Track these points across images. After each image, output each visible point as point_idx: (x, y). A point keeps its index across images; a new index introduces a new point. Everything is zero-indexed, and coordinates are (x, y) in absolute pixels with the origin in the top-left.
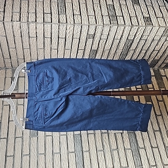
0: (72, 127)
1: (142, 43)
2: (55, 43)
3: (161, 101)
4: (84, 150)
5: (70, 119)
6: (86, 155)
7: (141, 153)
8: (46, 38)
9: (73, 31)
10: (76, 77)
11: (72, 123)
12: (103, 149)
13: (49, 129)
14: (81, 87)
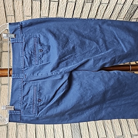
0: (77, 116)
2: (45, 8)
5: (75, 105)
10: (82, 44)
11: (78, 111)
12: (106, 137)
13: (44, 120)
14: (91, 59)
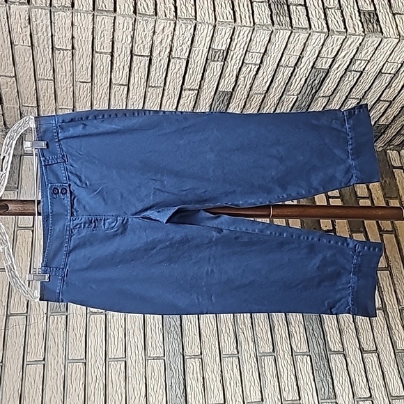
1: (350, 79)
2: (121, 67)
3: (388, 232)
4: (188, 352)
6: (193, 365)
7: (333, 365)
8: (97, 52)
9: (173, 38)
12: (236, 353)
